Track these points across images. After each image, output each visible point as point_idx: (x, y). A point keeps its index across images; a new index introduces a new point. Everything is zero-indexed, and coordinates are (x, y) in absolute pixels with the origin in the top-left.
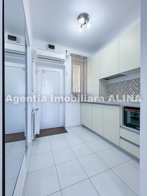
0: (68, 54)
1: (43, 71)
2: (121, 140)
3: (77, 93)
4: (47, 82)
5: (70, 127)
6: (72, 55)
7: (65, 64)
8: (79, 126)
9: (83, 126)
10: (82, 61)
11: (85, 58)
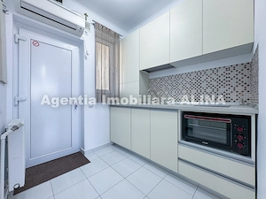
0: (90, 21)
1: (36, 43)
2: (181, 163)
3: (105, 91)
4: (43, 70)
5: (93, 151)
6: (96, 24)
7: (84, 37)
8: (108, 145)
9: (114, 144)
10: (112, 39)
11: (116, 36)
